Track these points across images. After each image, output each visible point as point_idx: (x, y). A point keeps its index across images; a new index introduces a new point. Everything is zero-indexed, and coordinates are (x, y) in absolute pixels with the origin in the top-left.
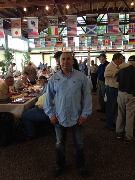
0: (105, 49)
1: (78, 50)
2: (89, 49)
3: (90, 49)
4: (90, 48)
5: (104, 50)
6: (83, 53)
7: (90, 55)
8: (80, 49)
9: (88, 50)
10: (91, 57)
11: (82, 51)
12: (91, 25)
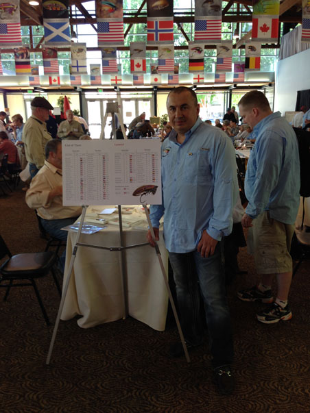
0: (154, 82)
1: (90, 83)
2: (114, 82)
3: (118, 82)
4: (116, 80)
5: (151, 85)
6: (105, 90)
7: (122, 96)
8: (94, 82)
9: (112, 85)
10: (124, 102)
11: (99, 87)
12: (55, 19)
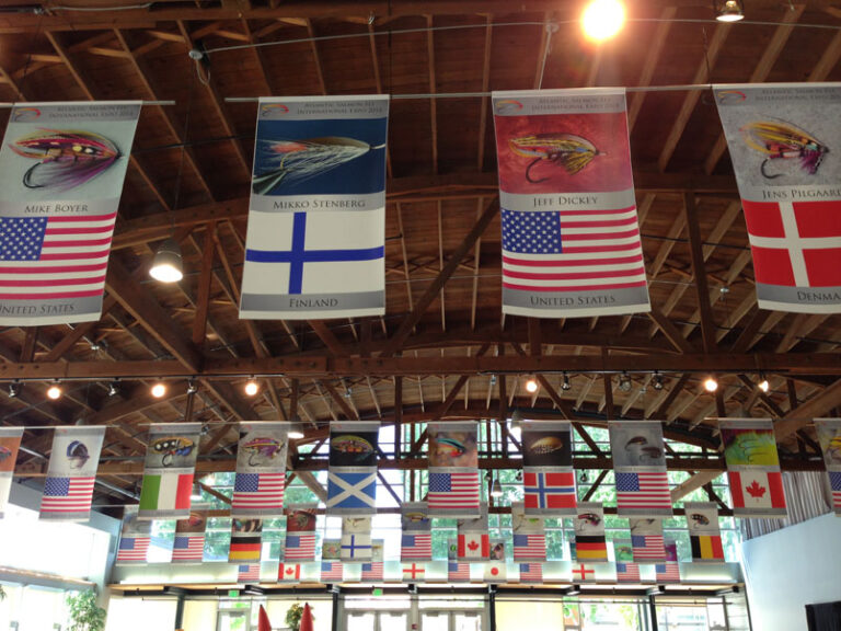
0: (490, 575)
2: (410, 575)
4: (414, 571)
5: (484, 581)
6: (387, 592)
7: (421, 604)
9: (405, 581)
10: (424, 617)
11: (377, 585)
12: (350, 468)
